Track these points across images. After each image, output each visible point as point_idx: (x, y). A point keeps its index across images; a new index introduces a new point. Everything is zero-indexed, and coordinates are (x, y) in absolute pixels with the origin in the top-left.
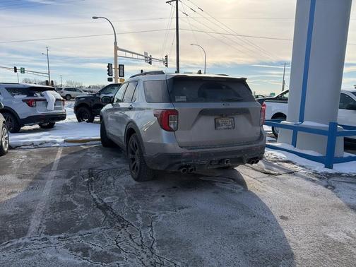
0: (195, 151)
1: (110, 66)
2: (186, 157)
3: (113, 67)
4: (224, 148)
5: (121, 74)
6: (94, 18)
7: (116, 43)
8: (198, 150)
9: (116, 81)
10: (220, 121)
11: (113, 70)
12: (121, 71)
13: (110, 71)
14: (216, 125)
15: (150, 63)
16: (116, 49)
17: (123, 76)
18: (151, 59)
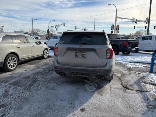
0: (63, 66)
1: (113, 26)
2: (59, 68)
3: (114, 26)
4: (77, 67)
5: (118, 29)
6: (109, 5)
7: (116, 15)
8: (64, 66)
9: (115, 33)
10: (78, 54)
11: (114, 27)
12: (118, 28)
13: (113, 28)
14: (76, 56)
15: (136, 23)
16: (117, 17)
17: (118, 30)
18: (136, 21)
